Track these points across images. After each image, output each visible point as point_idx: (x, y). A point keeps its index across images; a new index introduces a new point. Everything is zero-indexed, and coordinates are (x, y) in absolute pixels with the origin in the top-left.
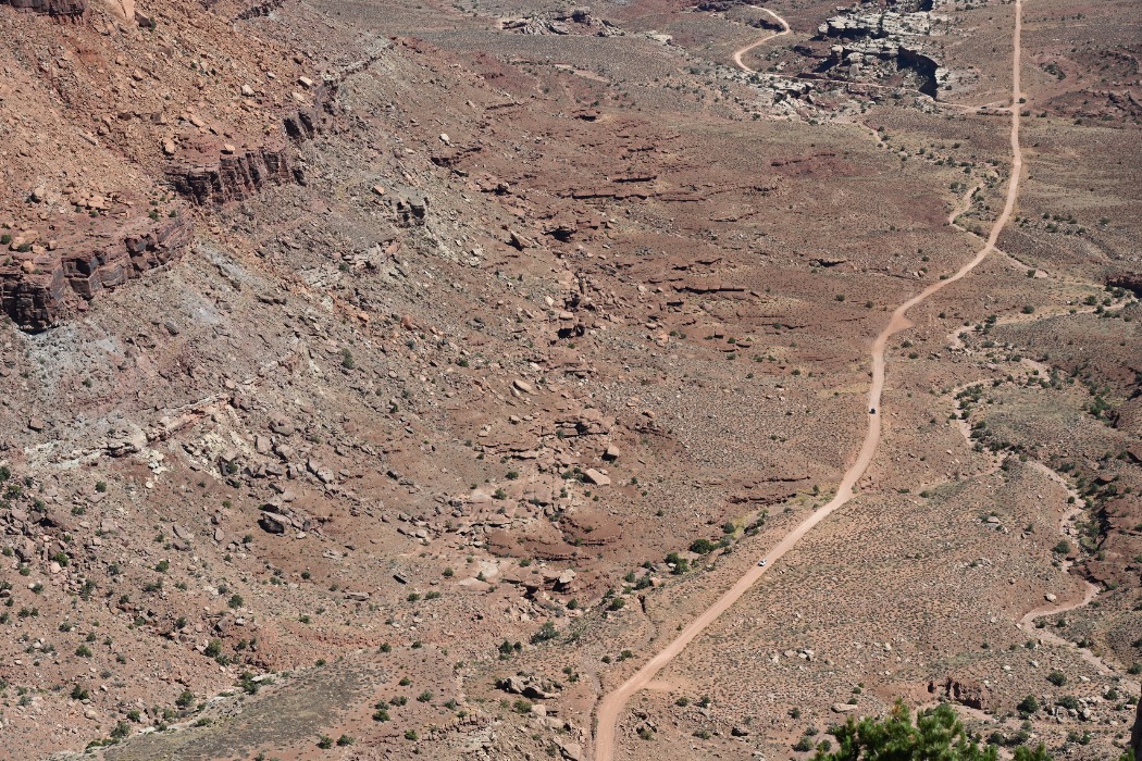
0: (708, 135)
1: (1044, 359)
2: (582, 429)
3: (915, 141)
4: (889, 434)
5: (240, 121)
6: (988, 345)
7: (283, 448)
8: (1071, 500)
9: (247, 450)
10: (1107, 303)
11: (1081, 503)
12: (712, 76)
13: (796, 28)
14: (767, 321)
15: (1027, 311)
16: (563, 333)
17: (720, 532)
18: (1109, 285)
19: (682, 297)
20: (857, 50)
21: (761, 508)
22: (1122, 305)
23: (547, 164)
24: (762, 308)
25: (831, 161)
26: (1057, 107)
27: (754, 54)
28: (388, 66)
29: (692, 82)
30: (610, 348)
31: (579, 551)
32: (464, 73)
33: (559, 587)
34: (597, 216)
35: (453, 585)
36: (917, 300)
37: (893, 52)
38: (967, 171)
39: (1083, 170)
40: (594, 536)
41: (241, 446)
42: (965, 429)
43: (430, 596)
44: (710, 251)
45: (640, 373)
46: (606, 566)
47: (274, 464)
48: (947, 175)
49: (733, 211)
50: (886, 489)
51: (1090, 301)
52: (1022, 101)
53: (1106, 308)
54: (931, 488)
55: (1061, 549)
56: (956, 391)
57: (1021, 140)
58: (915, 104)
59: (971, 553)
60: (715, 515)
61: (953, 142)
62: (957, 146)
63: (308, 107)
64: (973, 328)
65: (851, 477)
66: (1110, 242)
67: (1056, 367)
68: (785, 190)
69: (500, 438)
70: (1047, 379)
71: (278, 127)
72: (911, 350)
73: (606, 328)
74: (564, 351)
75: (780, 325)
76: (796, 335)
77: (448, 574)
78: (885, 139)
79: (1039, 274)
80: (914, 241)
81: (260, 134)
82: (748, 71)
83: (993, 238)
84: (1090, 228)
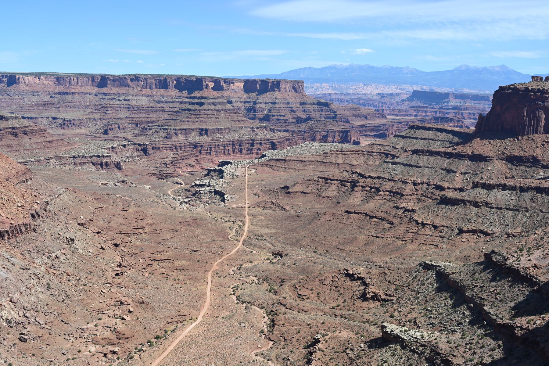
0: (160, 215)
1: (256, 276)
2: (122, 303)
3: (219, 215)
4: (213, 300)
5: (16, 214)
6: (240, 273)
7: (27, 315)
8: (264, 317)
9: (15, 316)
10: (273, 259)
11: (267, 318)
12: (162, 198)
13: (186, 184)
14: (177, 268)
15: (251, 262)
16: (117, 275)
17: (164, 333)
18: (273, 254)
19: (153, 262)
20: (203, 190)
21: (176, 324)
22: (277, 260)
23: (113, 224)
24: (176, 264)
25: (196, 221)
26: (257, 205)
27: (174, 191)
28: (65, 197)
29: (156, 200)
30: (131, 278)
31: (121, 341)
32: (88, 198)
33: (114, 353)
34: (128, 239)
35: (81, 355)
36: (220, 260)
37: (213, 190)
38: (234, 223)
39: (265, 222)
40: (125, 336)
41: (14, 314)
42: (234, 298)
43: (73, 359)
44: (161, 248)
45: (140, 285)
46: (129, 345)
47: (24, 320)
48: (228, 224)
49: (168, 236)
50: (213, 316)
51: (268, 259)
52: (248, 203)
53: (272, 261)
54: (225, 315)
55: (262, 332)
56: (232, 286)
57: (248, 214)
58: (219, 205)
59: (237, 334)
60: (162, 327)
61: (230, 215)
62: (231, 216)
63: (38, 210)
64: (236, 268)
65: (202, 313)
66: (273, 242)
67: (259, 278)
68: (183, 230)
69: (97, 308)
70: (257, 282)
71: (29, 216)
72: (219, 275)
73: (130, 273)
74: (117, 280)
75: (181, 269)
76: (186, 272)
77: (79, 351)
78: (211, 215)
79: (254, 252)
80: (220, 244)
81: (23, 218)
82: (172, 196)
83: (241, 242)
84: (268, 239)
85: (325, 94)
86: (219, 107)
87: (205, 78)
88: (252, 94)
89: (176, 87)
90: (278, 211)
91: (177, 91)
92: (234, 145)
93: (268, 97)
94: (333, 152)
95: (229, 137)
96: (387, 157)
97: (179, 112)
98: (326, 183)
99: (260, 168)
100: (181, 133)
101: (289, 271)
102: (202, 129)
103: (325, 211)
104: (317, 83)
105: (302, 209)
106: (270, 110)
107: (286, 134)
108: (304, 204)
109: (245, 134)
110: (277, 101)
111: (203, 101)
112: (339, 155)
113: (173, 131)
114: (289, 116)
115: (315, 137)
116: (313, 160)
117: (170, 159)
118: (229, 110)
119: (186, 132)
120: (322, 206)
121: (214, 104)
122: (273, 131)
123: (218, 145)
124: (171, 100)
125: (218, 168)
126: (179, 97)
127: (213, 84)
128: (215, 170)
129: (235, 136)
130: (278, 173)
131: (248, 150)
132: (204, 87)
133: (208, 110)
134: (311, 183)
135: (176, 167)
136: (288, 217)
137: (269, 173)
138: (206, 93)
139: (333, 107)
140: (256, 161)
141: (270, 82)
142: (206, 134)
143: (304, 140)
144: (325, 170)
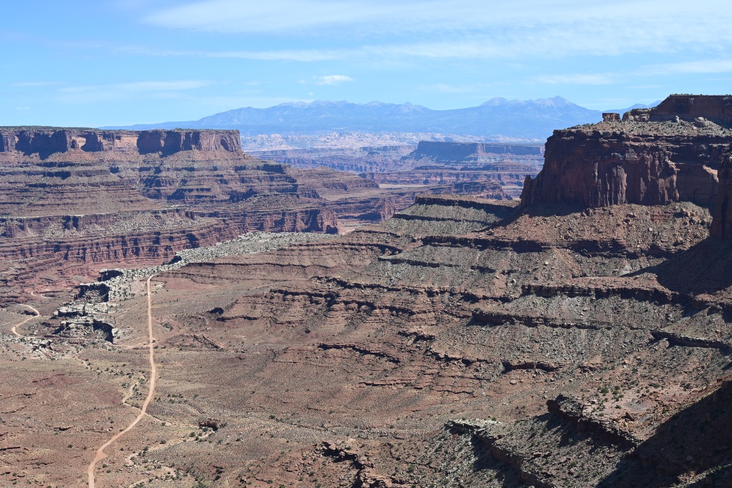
1: (172, 466)
3: (103, 364)
6: (145, 462)
10: (200, 435)
13: (42, 313)
14: (33, 462)
15: (163, 443)
18: (201, 426)
20: (73, 322)
22: (207, 435)
24: (31, 456)
25: (63, 378)
26: (170, 343)
27: (22, 327)
36: (109, 443)
37: (91, 322)
38: (130, 377)
39: (185, 372)
48: (120, 380)
49: (14, 407)
51: (192, 435)
52: (154, 341)
53: (200, 437)
56: (131, 486)
57: (155, 360)
58: (103, 347)
61: (122, 363)
62: (124, 365)
64: (137, 454)
66: (199, 405)
67: (178, 469)
68: (40, 393)
70: (175, 476)
72: (107, 469)
75: (39, 463)
76: (49, 468)
78: (89, 364)
79: (168, 424)
80: (107, 413)
82: (19, 336)
83: (144, 409)
84: (190, 400)
85: (276, 151)
86: (97, 179)
87: (70, 130)
88: (153, 155)
89: (19, 147)
90: (206, 351)
91: (21, 153)
92: (124, 243)
93: (180, 159)
94: (293, 248)
95: (115, 230)
96: (383, 252)
97: (26, 191)
98: (284, 300)
99: (171, 280)
100: (31, 226)
101: (230, 452)
102: (67, 218)
103: (284, 347)
104: (262, 133)
105: (246, 346)
106: (184, 182)
107: (213, 221)
108: (249, 336)
109: (143, 224)
110: (196, 166)
111: (67, 169)
112: (304, 253)
113: (16, 222)
114: (217, 190)
115: (262, 224)
116: (261, 262)
117: (12, 271)
118: (114, 183)
119: (40, 224)
120: (281, 338)
121: (88, 174)
122: (191, 215)
123: (97, 244)
124: (11, 170)
125: (98, 283)
126: (26, 164)
127: (85, 139)
128: (93, 288)
129: (126, 228)
130: (203, 286)
131: (150, 250)
132: (69, 146)
133: (78, 185)
134: (260, 300)
135: (23, 285)
136: (224, 360)
137: (187, 287)
138: (72, 156)
139: (291, 172)
140: (164, 269)
141: (183, 133)
142: (76, 225)
143: (244, 229)
144: (282, 278)
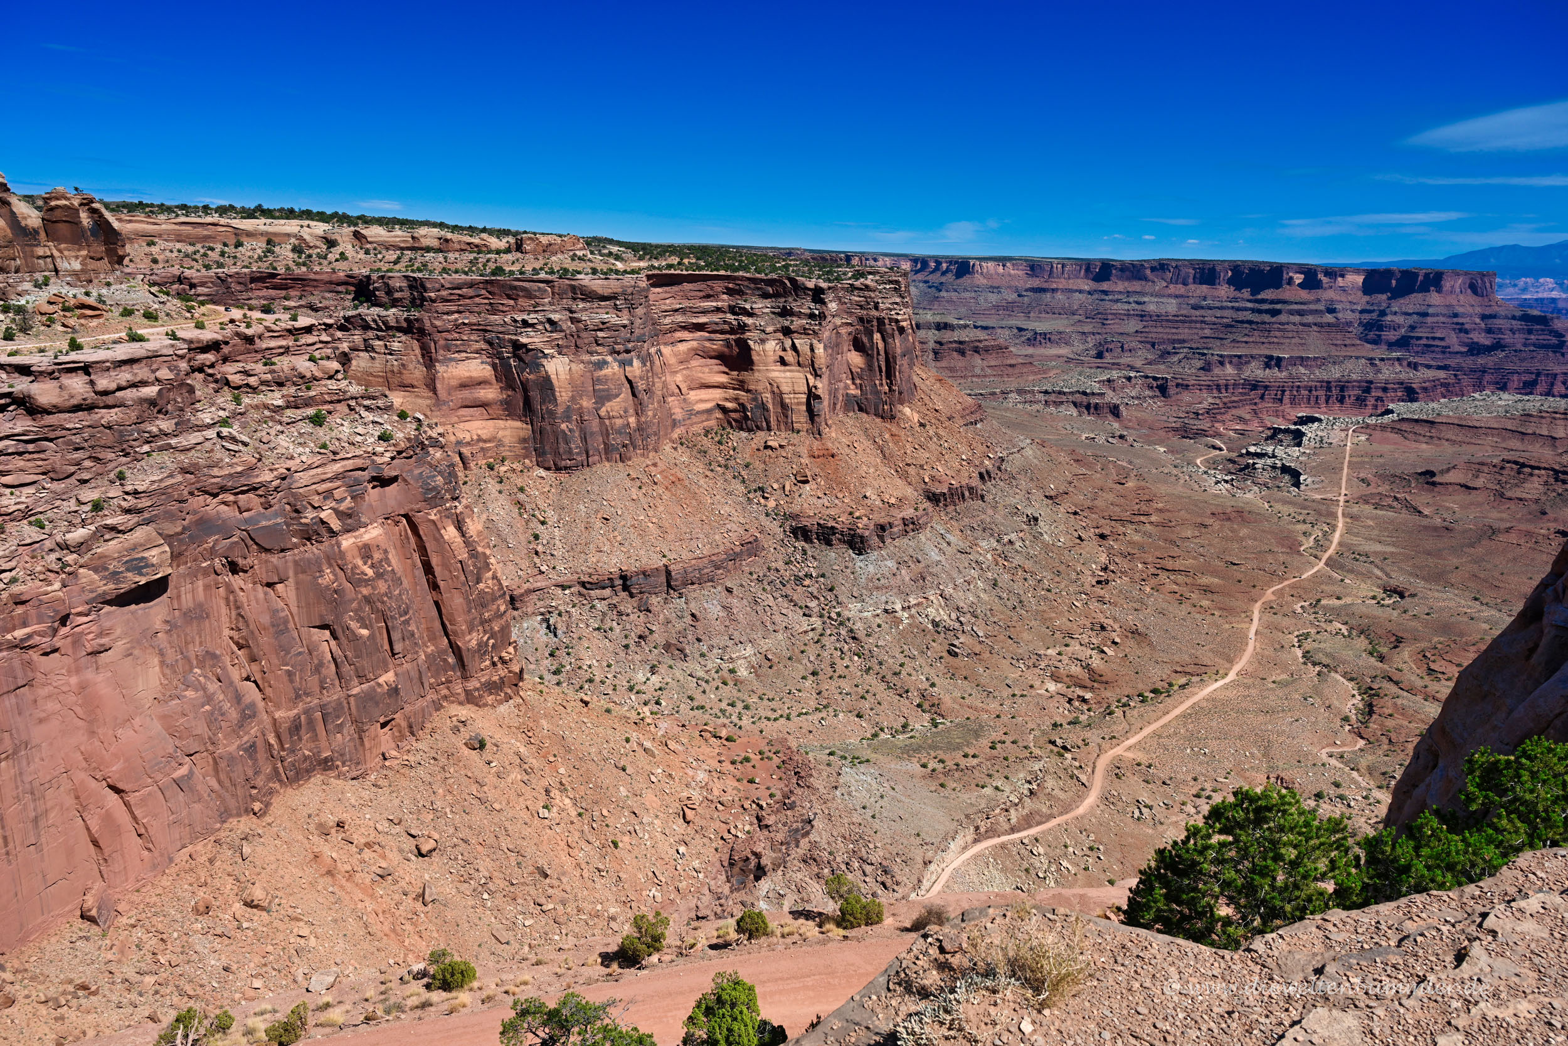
0: (1180, 497)
1: (1346, 623)
2: (1103, 628)
3: (1286, 509)
4: (1258, 650)
5: (959, 471)
6: (1315, 613)
7: (962, 619)
8: (1353, 696)
9: (945, 617)
10: (1383, 599)
11: (1359, 698)
12: (1185, 469)
13: (1229, 450)
14: (1200, 588)
15: (1338, 598)
16: (1099, 582)
17: (1166, 686)
18: (1385, 591)
19: (1159, 572)
20: (1260, 463)
21: (1188, 677)
22: (1391, 601)
23: (1099, 503)
24: (1199, 581)
25: (1241, 515)
26: (1364, 499)
27: (1207, 461)
28: (1028, 452)
29: (1175, 471)
30: (1121, 591)
31: (1096, 685)
32: (1063, 457)
33: (1084, 700)
34: (1121, 529)
35: (1033, 692)
36: (1280, 586)
37: (1279, 465)
38: (1313, 527)
39: (1376, 532)
40: (1103, 679)
41: (943, 615)
42: (1299, 653)
43: (1022, 696)
44: (1175, 551)
45: (1135, 605)
46: (1108, 694)
47: (957, 625)
48: (1301, 527)
49: (1189, 534)
50: (1254, 677)
51: (1374, 598)
52: (1346, 495)
53: (1382, 602)
54: (1279, 679)
55: (1346, 719)
56: (1296, 633)
57: (1343, 514)
58: (1288, 492)
59: (1297, 715)
60: (1164, 677)
61: (1306, 512)
62: (1308, 514)
63: (990, 467)
64: (1308, 603)
65: (1237, 668)
66: (1388, 569)
67: (1352, 628)
68: (1216, 526)
69: (1063, 627)
70: (1346, 634)
71: (976, 475)
72: (1274, 611)
73: (1120, 582)
74: (1098, 590)
75: (1206, 590)
76: (1215, 597)
77: (1032, 687)
78: (1271, 507)
79: (1347, 581)
80: (1282, 558)
81: (968, 477)
82: (1203, 468)
83: (1323, 561)
84: (1377, 561)
85: (1542, 300)
86: (1310, 319)
87: (1288, 266)
88: (1380, 296)
89: (1230, 282)
90: (1405, 515)
91: (1232, 288)
92: (1329, 389)
93: (1412, 302)
94: (1544, 414)
95: (1321, 374)
97: (1232, 326)
98: (1519, 473)
99: (1378, 434)
100: (1230, 362)
101: (1414, 624)
102: (1270, 358)
103: (1508, 525)
104: (1526, 277)
105: (1457, 516)
106: (1412, 328)
107: (1442, 374)
108: (1462, 507)
109: (1355, 371)
110: (1431, 311)
111: (1278, 306)
112: (1558, 422)
113: (1216, 358)
114: (1453, 341)
115: (1505, 383)
116: (1495, 426)
117: (1205, 405)
118: (1329, 325)
119: (1240, 361)
120: (1504, 515)
121: (1300, 313)
122: (1414, 366)
123: (1299, 387)
124: (1218, 304)
125: (1293, 427)
126: (1235, 299)
127: (1302, 276)
128: (1287, 431)
129: (1335, 373)
130: (1414, 445)
131: (1357, 399)
132: (1284, 282)
133: (1288, 324)
134: (1486, 469)
135: (1214, 419)
136: (1426, 528)
137: (1395, 444)
138: (1286, 293)
139: (1559, 325)
140: (1372, 421)
141: (1422, 273)
142: (1278, 365)
143: (1480, 387)
144: (1521, 448)
